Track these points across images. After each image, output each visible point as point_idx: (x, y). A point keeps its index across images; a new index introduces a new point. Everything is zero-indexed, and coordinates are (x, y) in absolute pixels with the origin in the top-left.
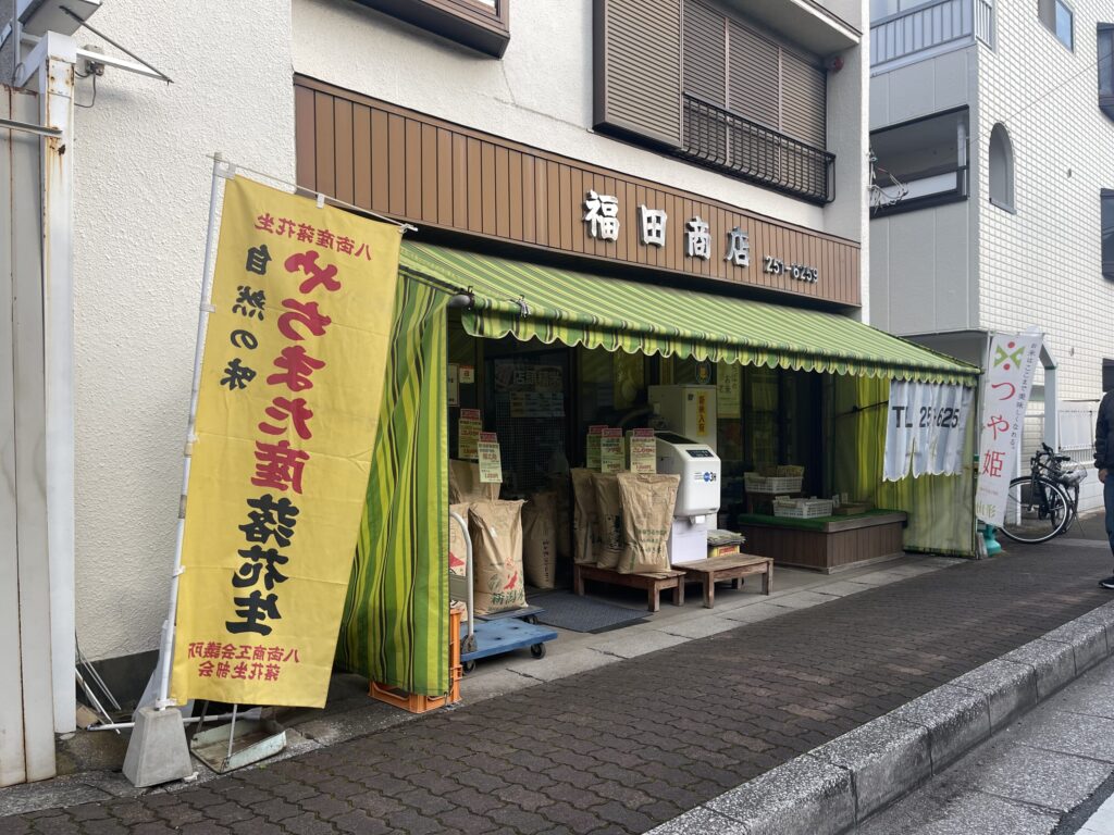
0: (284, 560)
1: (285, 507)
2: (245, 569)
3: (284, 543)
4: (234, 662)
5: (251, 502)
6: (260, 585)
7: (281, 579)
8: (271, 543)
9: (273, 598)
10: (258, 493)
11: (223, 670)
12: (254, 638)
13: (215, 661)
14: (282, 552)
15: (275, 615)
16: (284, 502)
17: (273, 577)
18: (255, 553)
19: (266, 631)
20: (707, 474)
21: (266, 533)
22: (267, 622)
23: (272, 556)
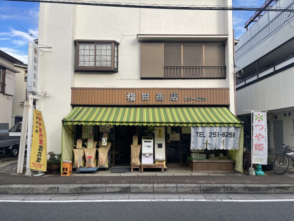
0: (42, 153)
1: (42, 147)
2: (38, 154)
3: (42, 151)
4: (36, 165)
5: (39, 146)
6: (39, 157)
7: (41, 156)
8: (40, 151)
9: (40, 158)
10: (40, 145)
11: (35, 166)
12: (38, 163)
13: (34, 165)
14: (42, 152)
15: (41, 160)
16: (42, 146)
17: (41, 155)
18: (39, 153)
19: (40, 162)
20: (148, 146)
21: (40, 150)
22: (40, 161)
23: (41, 153)
